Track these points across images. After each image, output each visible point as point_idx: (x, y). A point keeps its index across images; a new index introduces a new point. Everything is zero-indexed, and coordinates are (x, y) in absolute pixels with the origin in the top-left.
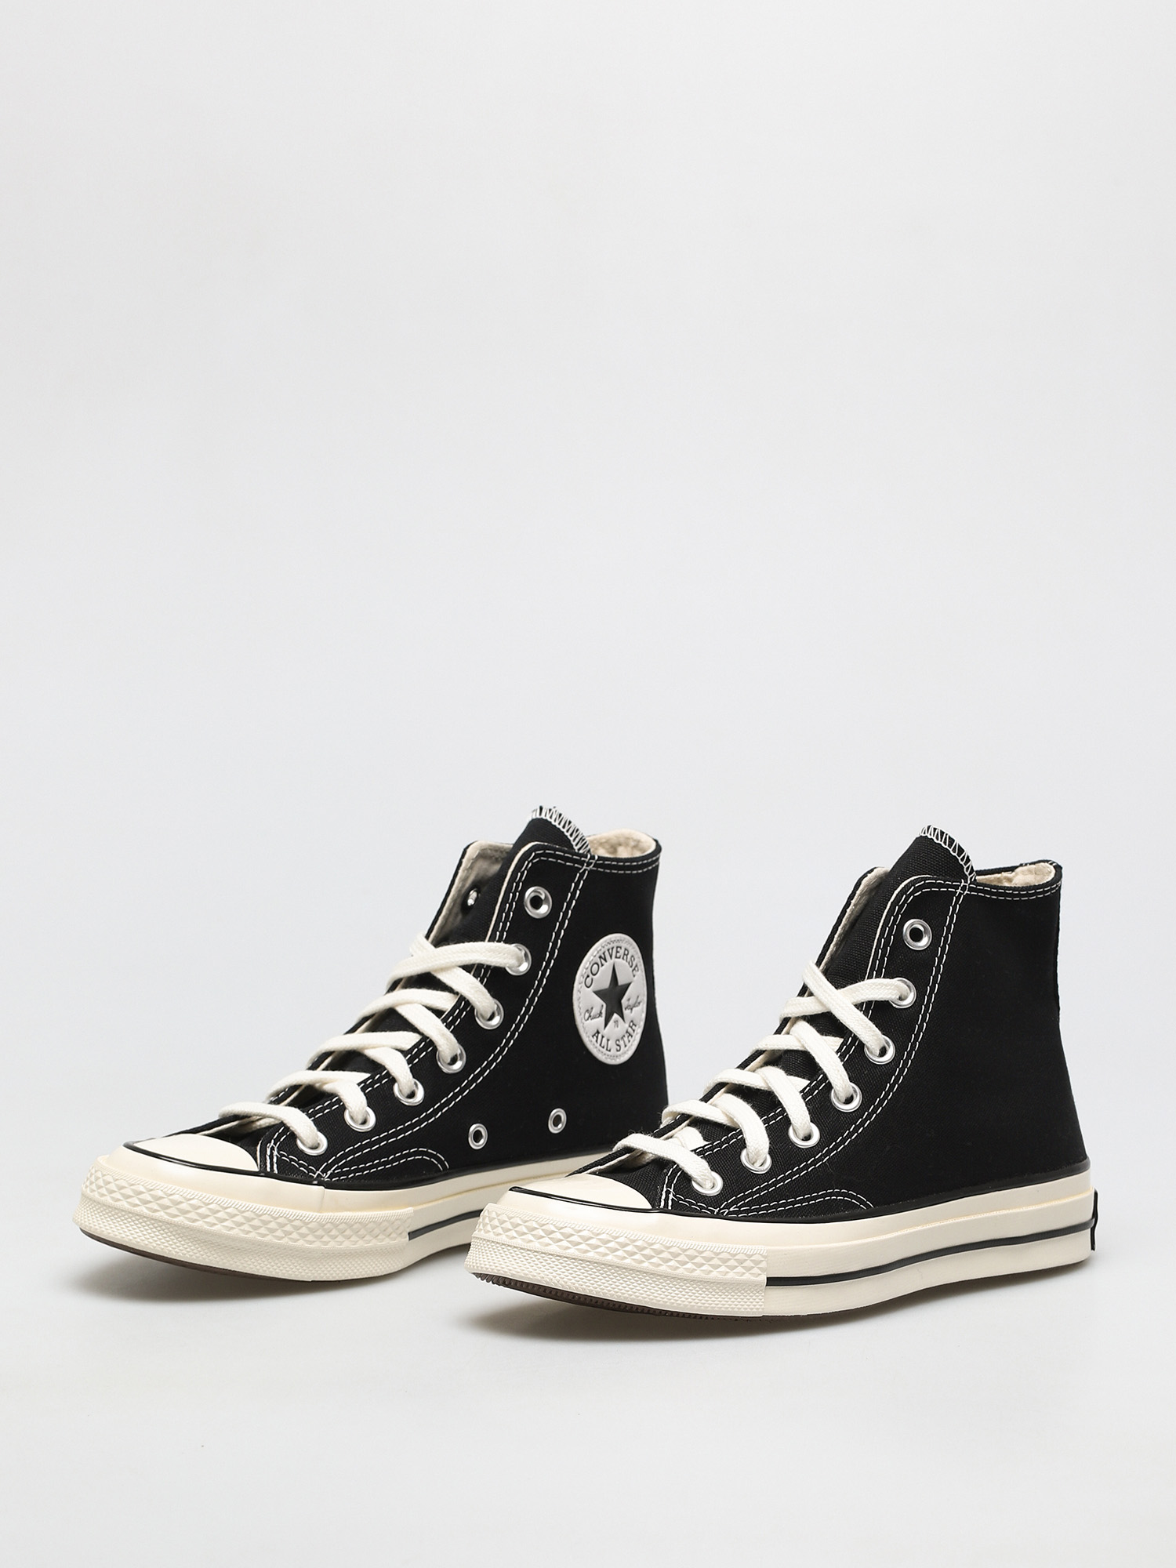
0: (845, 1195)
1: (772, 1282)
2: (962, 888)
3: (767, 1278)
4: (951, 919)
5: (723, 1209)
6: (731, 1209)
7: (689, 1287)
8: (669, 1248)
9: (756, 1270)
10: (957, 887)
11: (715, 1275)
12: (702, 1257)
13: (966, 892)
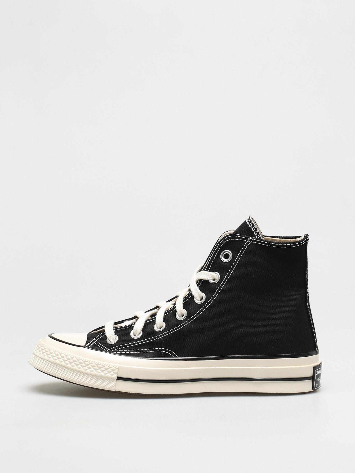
0: (167, 351)
1: (119, 378)
2: (250, 240)
3: (117, 377)
4: (242, 251)
5: (112, 349)
6: (115, 350)
7: (87, 376)
8: (79, 360)
9: (112, 373)
10: (247, 239)
11: (95, 372)
12: (98, 367)
13: (252, 242)
